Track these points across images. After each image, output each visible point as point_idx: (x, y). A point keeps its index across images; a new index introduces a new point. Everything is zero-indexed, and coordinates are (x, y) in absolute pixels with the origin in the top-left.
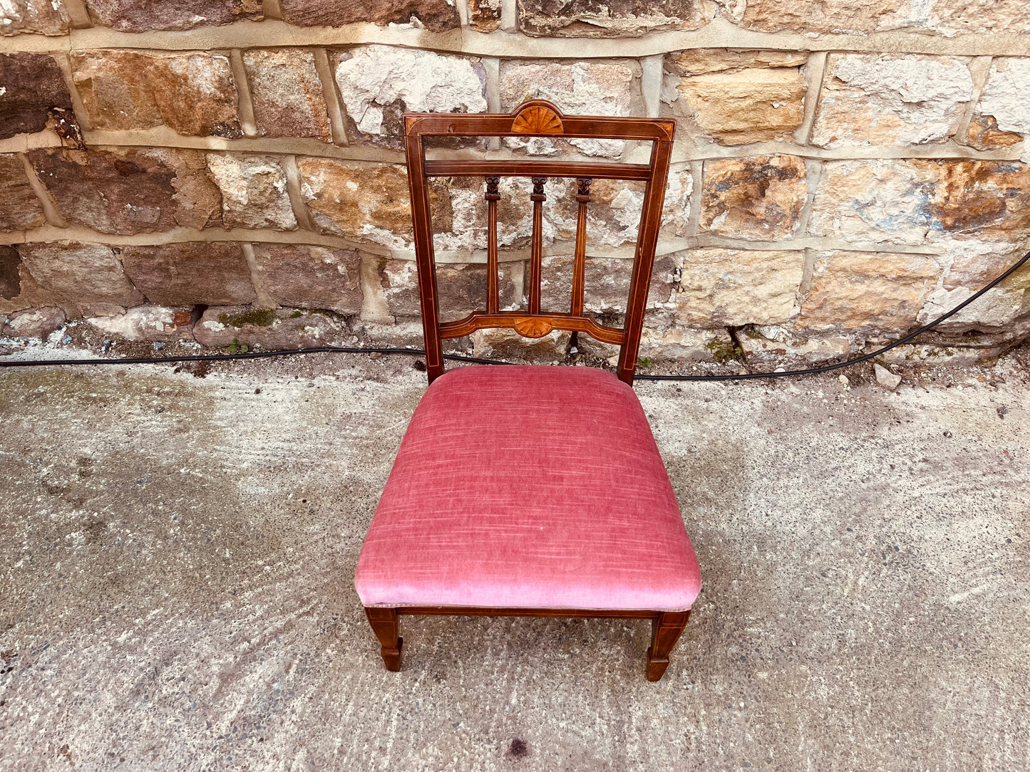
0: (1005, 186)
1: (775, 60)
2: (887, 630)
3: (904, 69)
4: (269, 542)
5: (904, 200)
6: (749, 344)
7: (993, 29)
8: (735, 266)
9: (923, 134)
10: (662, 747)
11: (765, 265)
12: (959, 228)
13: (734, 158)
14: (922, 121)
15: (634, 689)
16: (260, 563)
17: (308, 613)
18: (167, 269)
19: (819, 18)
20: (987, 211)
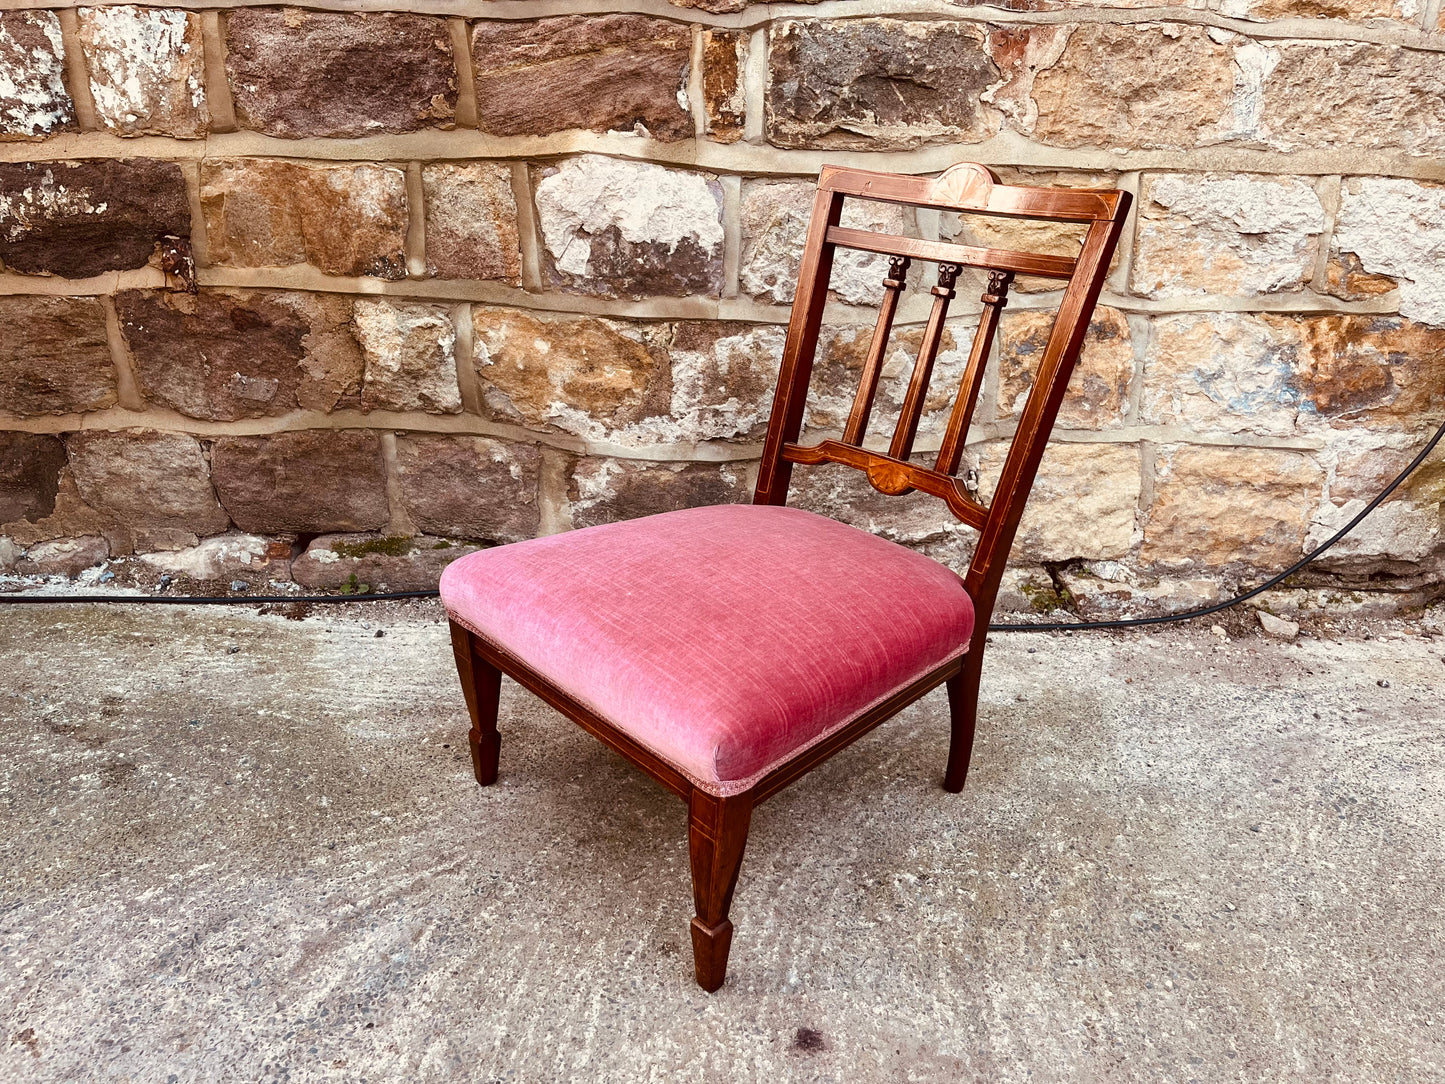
0: (1386, 349)
1: (1078, 183)
2: (1370, 890)
3: (1236, 192)
4: (391, 789)
5: (1260, 369)
6: (1077, 586)
7: (1336, 143)
8: (1049, 465)
9: (1270, 279)
10: (1050, 1038)
11: (1089, 464)
12: (1336, 410)
13: (1037, 309)
14: (1266, 262)
15: (988, 966)
16: (376, 813)
17: (451, 871)
18: (272, 471)
19: (1125, 130)
20: (1369, 385)
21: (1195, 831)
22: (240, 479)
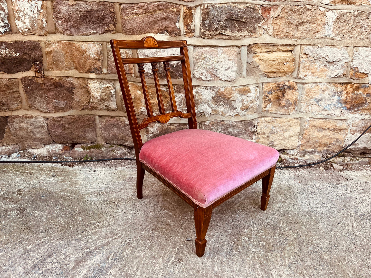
0: (365, 93)
1: (284, 48)
3: (326, 51)
4: (99, 215)
5: (332, 98)
6: (284, 156)
7: (352, 38)
8: (276, 124)
9: (335, 74)
11: (287, 124)
12: (352, 109)
13: (273, 82)
14: (334, 69)
16: (95, 222)
17: (117, 239)
18: (64, 126)
19: (296, 34)
20: (361, 102)
21: (323, 224)
22: (56, 129)
